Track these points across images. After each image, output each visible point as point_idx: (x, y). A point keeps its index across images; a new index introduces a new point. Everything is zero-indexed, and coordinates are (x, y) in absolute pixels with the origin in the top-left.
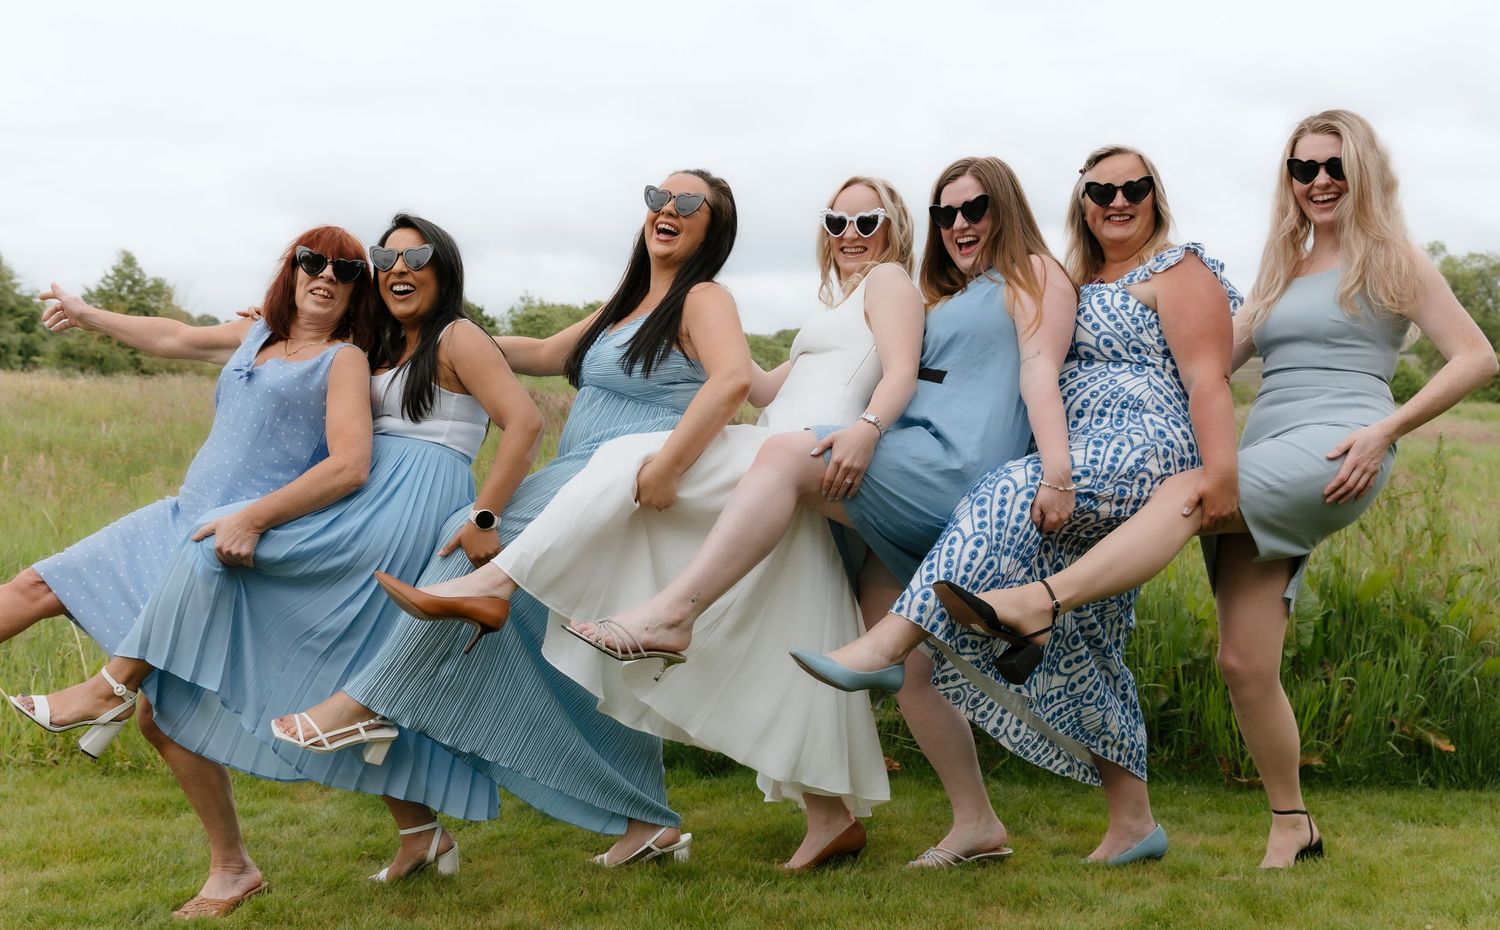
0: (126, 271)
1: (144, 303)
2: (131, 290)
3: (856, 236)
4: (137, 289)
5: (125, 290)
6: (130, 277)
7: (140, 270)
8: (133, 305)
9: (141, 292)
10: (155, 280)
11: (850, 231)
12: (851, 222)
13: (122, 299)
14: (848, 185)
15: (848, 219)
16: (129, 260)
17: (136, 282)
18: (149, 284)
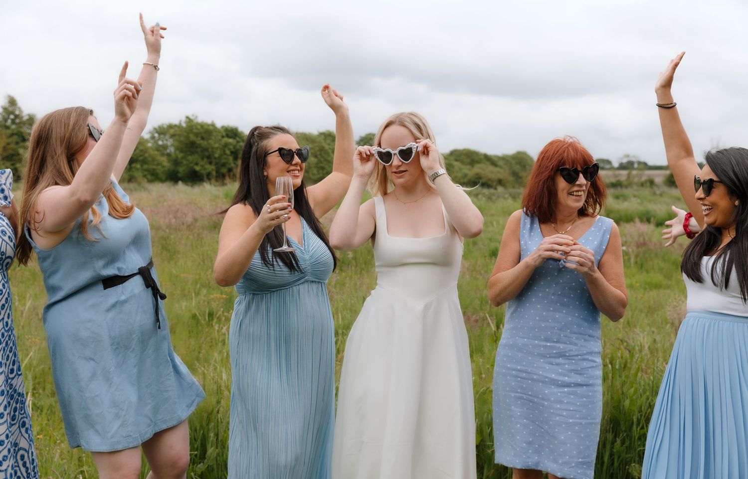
0: (11, 109)
1: (22, 130)
2: (13, 122)
3: (400, 163)
4: (17, 121)
5: (9, 122)
6: (13, 113)
7: (19, 108)
8: (15, 132)
9: (20, 123)
10: (29, 115)
11: (396, 161)
12: (394, 154)
13: (7, 128)
14: (387, 126)
15: (393, 152)
16: (12, 102)
17: (17, 116)
18: (25, 118)
